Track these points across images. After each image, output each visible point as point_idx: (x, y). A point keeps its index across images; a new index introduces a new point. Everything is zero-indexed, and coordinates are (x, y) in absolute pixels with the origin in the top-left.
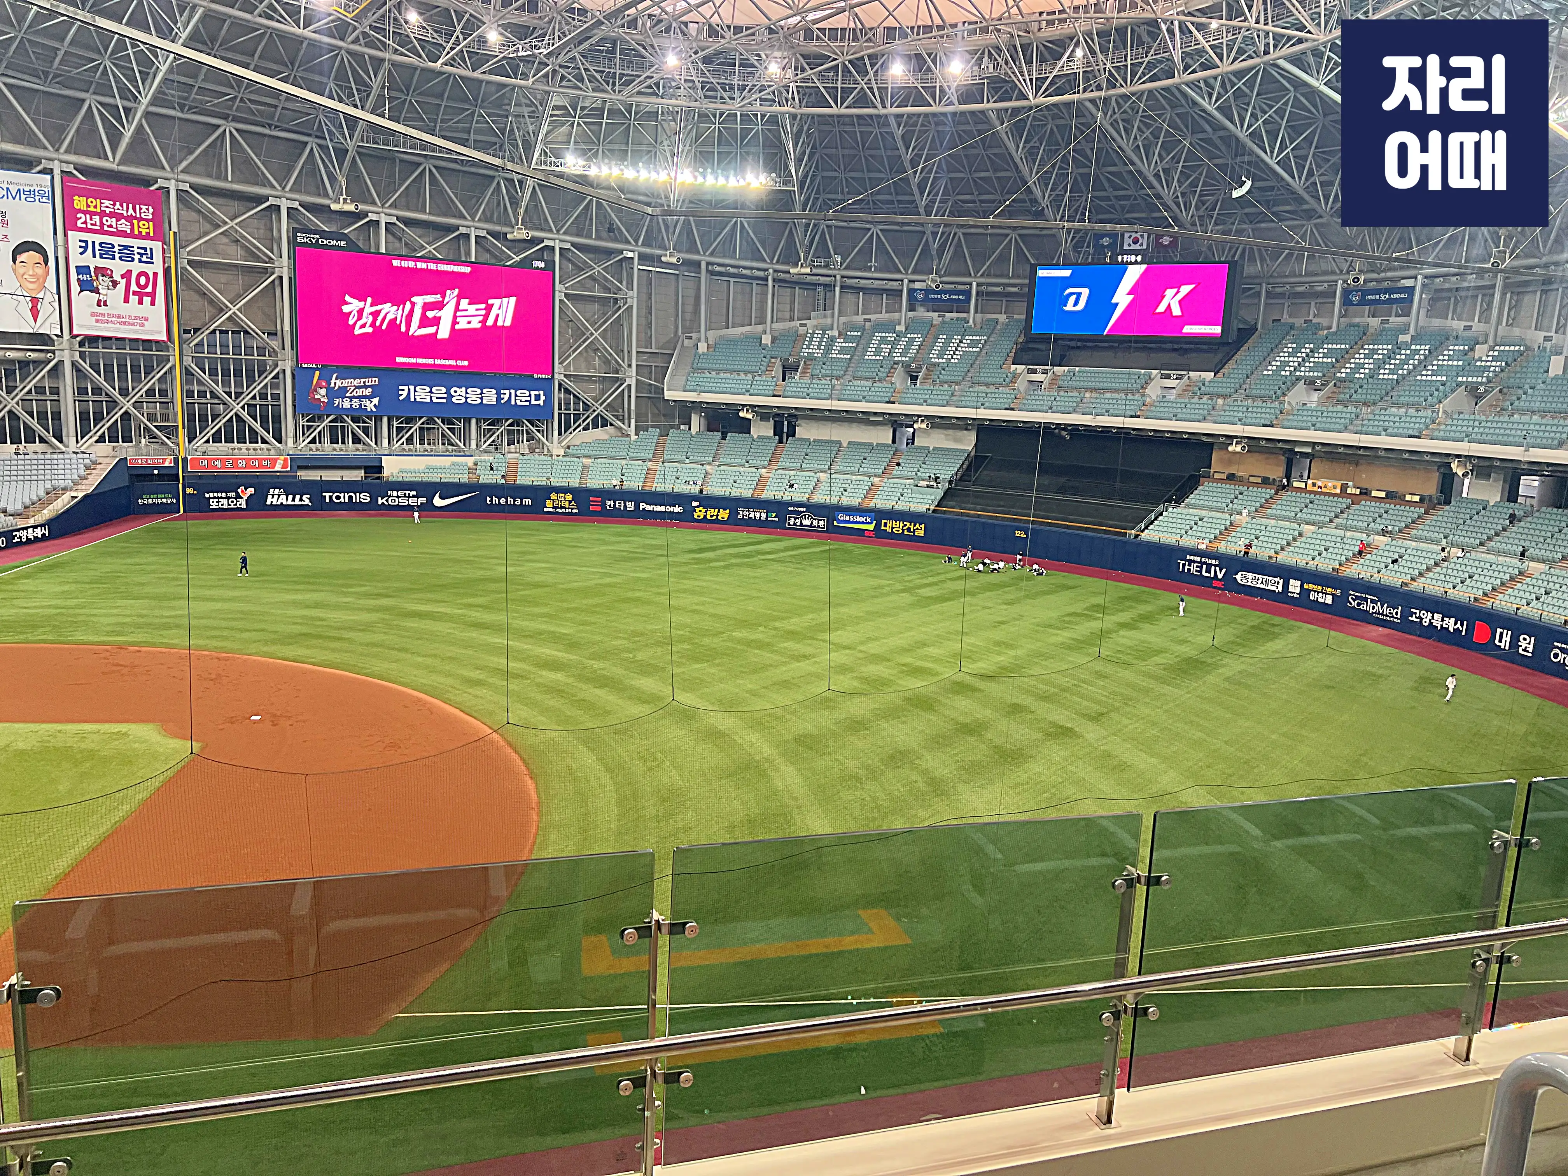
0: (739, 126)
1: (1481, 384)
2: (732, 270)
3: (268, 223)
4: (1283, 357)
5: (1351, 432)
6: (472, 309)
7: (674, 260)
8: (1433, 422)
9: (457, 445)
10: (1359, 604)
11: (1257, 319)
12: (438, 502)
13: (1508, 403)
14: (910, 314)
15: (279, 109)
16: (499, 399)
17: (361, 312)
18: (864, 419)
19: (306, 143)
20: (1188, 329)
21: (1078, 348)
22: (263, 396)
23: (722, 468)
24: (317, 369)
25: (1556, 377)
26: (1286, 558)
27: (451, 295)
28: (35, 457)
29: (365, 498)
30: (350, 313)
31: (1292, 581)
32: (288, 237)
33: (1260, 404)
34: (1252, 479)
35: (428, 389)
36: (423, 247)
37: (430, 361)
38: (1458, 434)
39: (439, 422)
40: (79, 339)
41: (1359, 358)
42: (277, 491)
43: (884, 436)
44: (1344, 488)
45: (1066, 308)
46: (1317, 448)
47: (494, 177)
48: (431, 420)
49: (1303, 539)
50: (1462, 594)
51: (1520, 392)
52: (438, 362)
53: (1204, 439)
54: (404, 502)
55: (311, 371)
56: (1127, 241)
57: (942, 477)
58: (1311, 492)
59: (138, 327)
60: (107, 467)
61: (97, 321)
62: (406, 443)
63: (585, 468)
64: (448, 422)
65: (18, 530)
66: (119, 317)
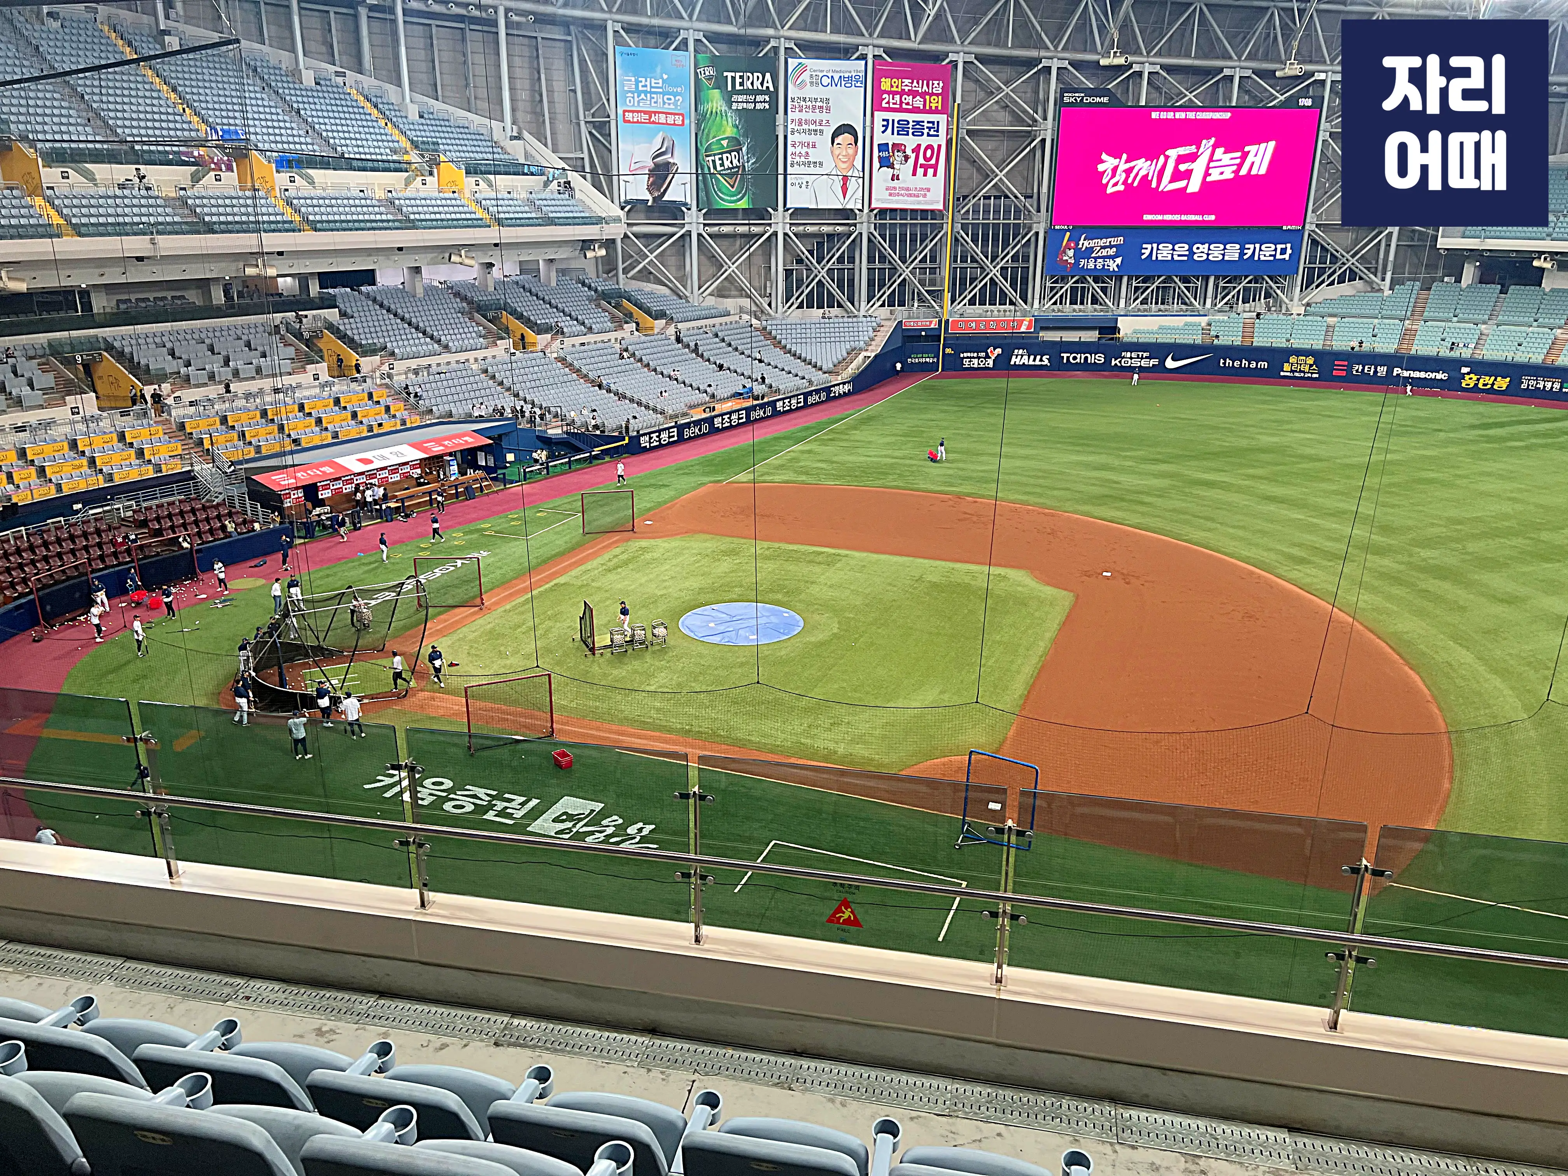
3: (1039, 85)
6: (1226, 158)
9: (1191, 304)
12: (1170, 364)
16: (1242, 254)
17: (1115, 170)
22: (1015, 258)
23: (1501, 328)
24: (1068, 230)
27: (1207, 145)
29: (1100, 358)
30: (1105, 171)
32: (1056, 99)
35: (1171, 247)
36: (1181, 96)
37: (1176, 217)
39: (1177, 280)
40: (875, 212)
42: (1021, 352)
48: (1169, 279)
52: (1184, 218)
54: (1136, 363)
55: (1062, 233)
59: (921, 198)
60: (889, 328)
61: (890, 195)
62: (1142, 303)
63: (1330, 329)
64: (1185, 280)
65: (834, 386)
66: (908, 189)
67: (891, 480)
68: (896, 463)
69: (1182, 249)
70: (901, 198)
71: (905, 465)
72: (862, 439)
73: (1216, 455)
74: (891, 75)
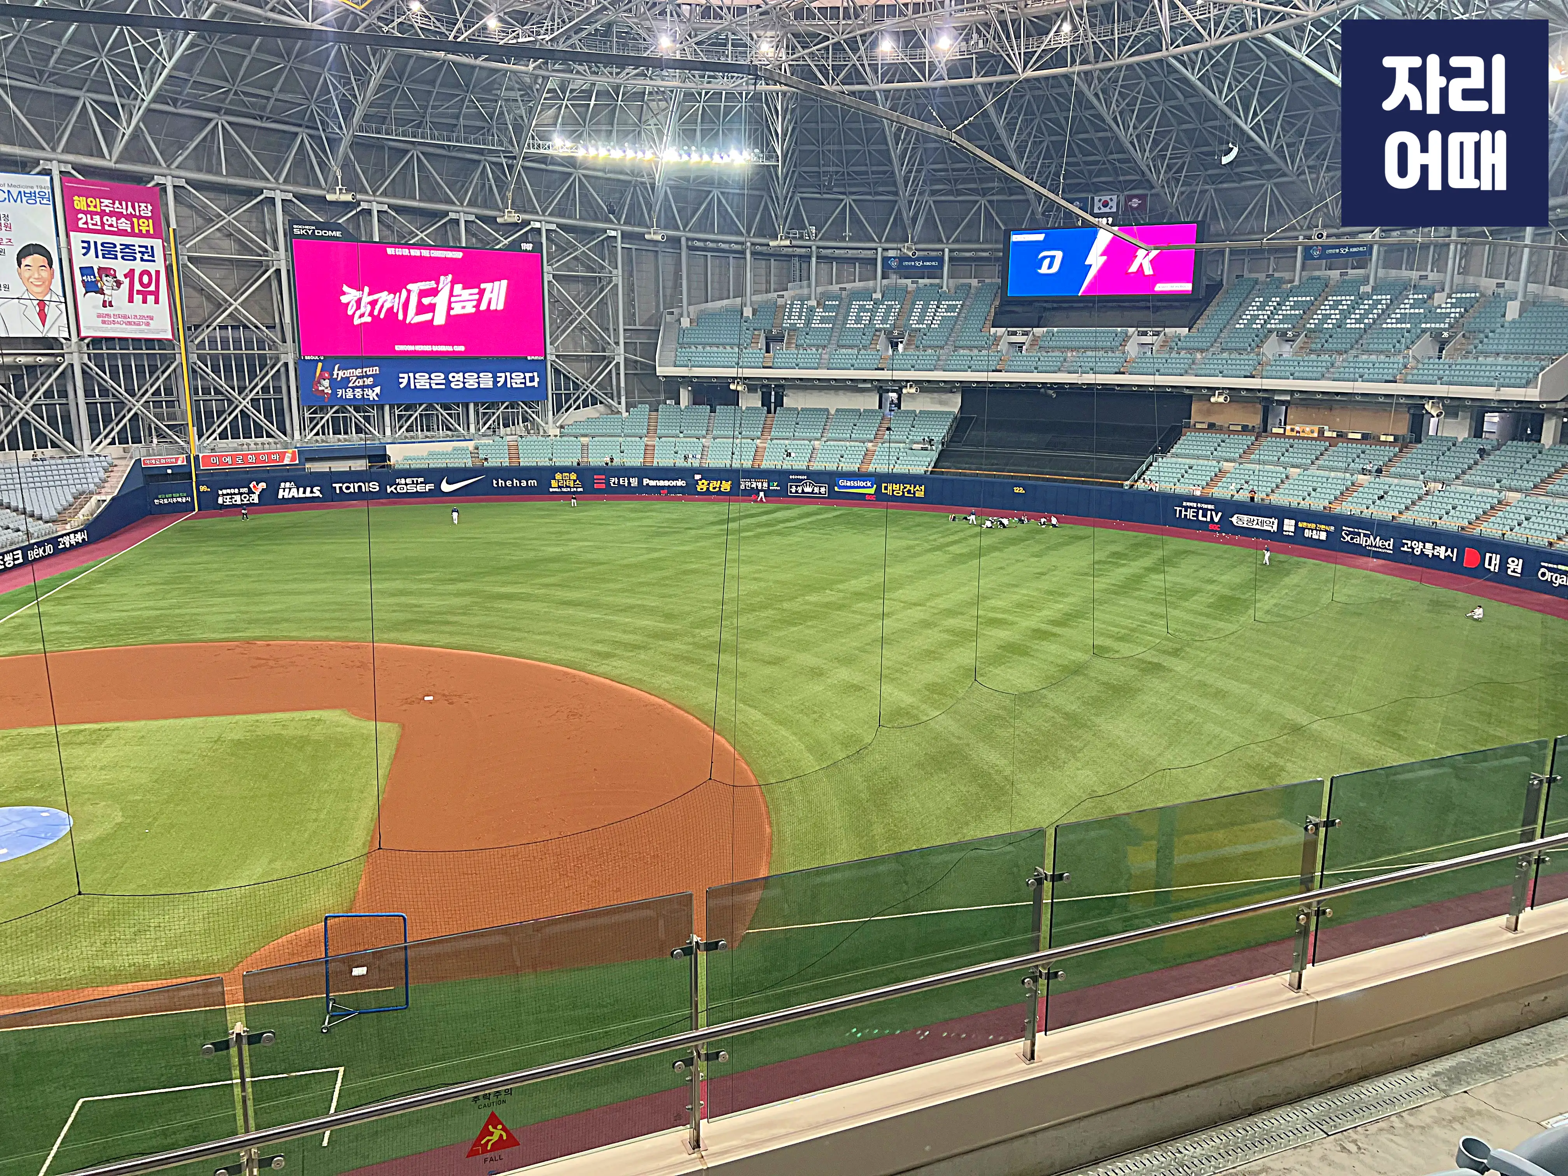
0: (722, 105)
1: (1445, 330)
2: (710, 245)
3: (260, 215)
4: (1252, 311)
5: (1329, 379)
6: (466, 294)
7: (659, 238)
8: (1406, 367)
9: (456, 429)
10: (1352, 539)
11: (1222, 274)
12: (446, 487)
13: (1472, 347)
14: (885, 282)
15: (272, 101)
16: (495, 382)
17: (358, 302)
18: (852, 386)
19: (296, 134)
20: (1160, 287)
21: (1054, 309)
22: (265, 389)
23: (717, 440)
24: (320, 360)
25: (1513, 321)
26: (1279, 499)
27: (445, 281)
28: (53, 462)
29: (374, 487)
30: (348, 304)
31: (1286, 521)
32: (284, 230)
33: (1238, 356)
34: (1232, 428)
35: (427, 376)
36: (413, 235)
37: (427, 348)
38: (1430, 378)
39: (438, 408)
40: (86, 341)
41: (1325, 309)
42: (288, 485)
43: (871, 402)
44: (1321, 432)
45: (1041, 271)
46: (1297, 396)
47: (479, 161)
48: (430, 407)
49: (1291, 481)
50: (1451, 524)
51: (1482, 335)
52: (436, 348)
53: (1187, 392)
54: (412, 489)
55: (313, 364)
56: (1097, 205)
57: (936, 439)
58: (1289, 437)
59: (143, 327)
60: (124, 468)
61: (104, 322)
62: (407, 431)
63: (585, 448)
64: (446, 407)
65: (62, 536)
66: (125, 317)
67: (158, 635)
68: (161, 615)
69: (438, 378)
70: (117, 326)
71: (174, 616)
72: (111, 592)
73: (508, 569)
74: (86, 194)
